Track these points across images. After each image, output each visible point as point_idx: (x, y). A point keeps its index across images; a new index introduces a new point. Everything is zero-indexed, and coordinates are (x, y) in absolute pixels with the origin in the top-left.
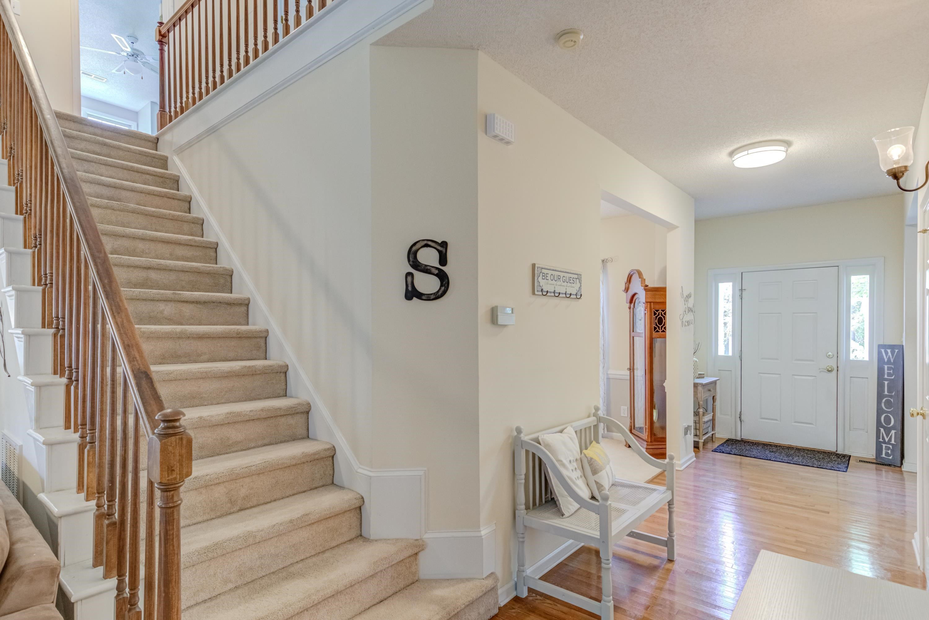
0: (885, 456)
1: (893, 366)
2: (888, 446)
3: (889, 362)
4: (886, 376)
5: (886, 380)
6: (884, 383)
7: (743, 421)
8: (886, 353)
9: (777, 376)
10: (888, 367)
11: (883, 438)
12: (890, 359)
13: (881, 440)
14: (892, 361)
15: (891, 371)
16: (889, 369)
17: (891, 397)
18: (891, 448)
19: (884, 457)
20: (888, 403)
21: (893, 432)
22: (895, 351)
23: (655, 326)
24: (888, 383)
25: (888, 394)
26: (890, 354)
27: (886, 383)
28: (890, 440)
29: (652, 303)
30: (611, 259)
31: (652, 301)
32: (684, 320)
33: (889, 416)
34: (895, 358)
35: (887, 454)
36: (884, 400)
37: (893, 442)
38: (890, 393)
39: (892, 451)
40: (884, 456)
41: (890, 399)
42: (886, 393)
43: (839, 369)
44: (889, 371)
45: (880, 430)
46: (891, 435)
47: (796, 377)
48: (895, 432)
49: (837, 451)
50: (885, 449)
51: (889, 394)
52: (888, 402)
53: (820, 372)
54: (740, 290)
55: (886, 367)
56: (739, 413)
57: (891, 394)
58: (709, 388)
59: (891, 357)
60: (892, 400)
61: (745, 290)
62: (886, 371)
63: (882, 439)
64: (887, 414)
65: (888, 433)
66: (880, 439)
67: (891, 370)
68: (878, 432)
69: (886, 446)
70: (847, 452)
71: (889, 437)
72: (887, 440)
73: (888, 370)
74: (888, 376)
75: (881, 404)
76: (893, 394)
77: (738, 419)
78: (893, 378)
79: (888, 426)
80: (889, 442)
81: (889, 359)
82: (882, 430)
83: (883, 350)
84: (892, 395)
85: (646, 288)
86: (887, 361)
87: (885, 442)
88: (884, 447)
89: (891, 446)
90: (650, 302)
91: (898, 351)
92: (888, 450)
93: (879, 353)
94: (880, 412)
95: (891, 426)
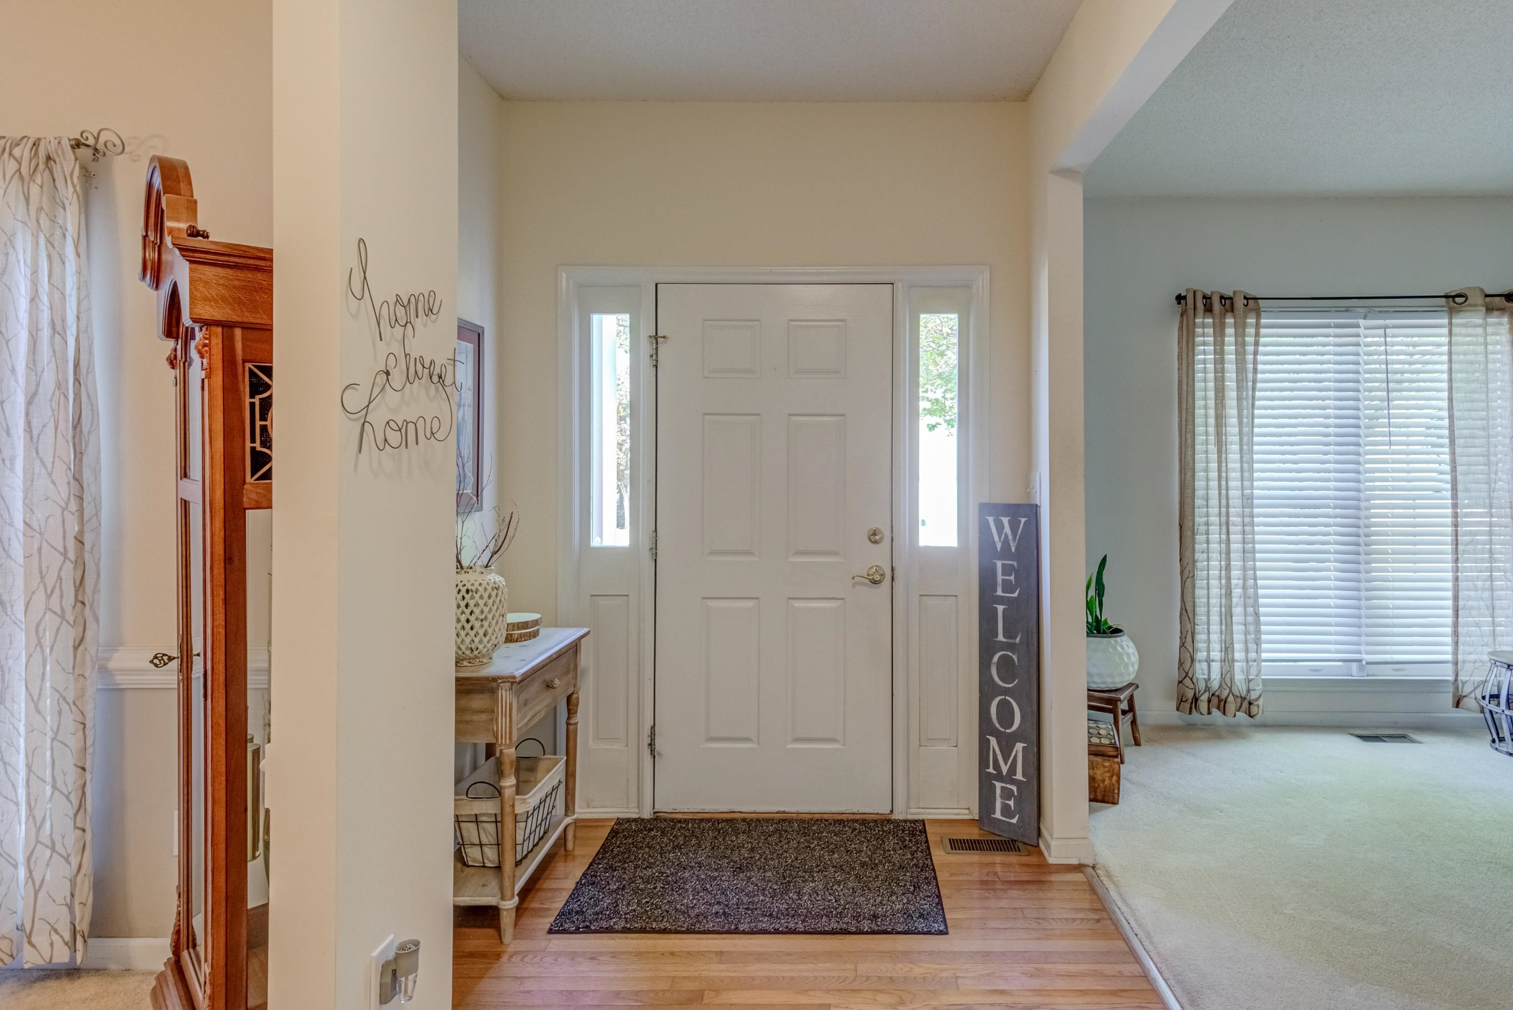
0: (1002, 815)
1: (1015, 564)
2: (1008, 786)
3: (1006, 552)
4: (999, 592)
5: (1001, 600)
6: (996, 608)
7: (660, 754)
8: (1000, 527)
9: (750, 604)
10: (1003, 565)
11: (997, 766)
12: (1009, 544)
13: (991, 770)
14: (1013, 550)
15: (1012, 578)
16: (1006, 570)
17: (1011, 647)
18: (1016, 794)
19: (998, 819)
20: (1006, 666)
21: (1019, 746)
22: (1020, 521)
23: (257, 445)
24: (1004, 609)
25: (1004, 640)
26: (1007, 529)
27: (1000, 608)
28: (1012, 770)
29: (238, 332)
30: (118, 142)
31: (235, 318)
32: (377, 417)
33: (1010, 703)
34: (1019, 540)
35: (1006, 810)
36: (996, 659)
37: (1019, 776)
38: (1010, 638)
39: (1018, 801)
40: (998, 815)
41: (1010, 654)
42: (1001, 638)
43: (895, 576)
44: (1007, 578)
45: (989, 740)
46: (1016, 756)
47: (797, 604)
48: (1024, 748)
49: (892, 811)
50: (1002, 797)
51: (1008, 641)
52: (1005, 662)
53: (854, 586)
54: (651, 337)
55: (999, 564)
56: (647, 731)
57: (1012, 641)
58: (548, 677)
59: (1010, 537)
60: (1015, 657)
61: (664, 337)
62: (1000, 577)
63: (994, 769)
64: (1003, 697)
65: (1006, 752)
66: (988, 768)
67: (1010, 575)
68: (984, 746)
69: (1002, 787)
70: (915, 813)
71: (1009, 764)
72: (1005, 769)
73: (1002, 575)
74: (1003, 592)
75: (989, 668)
76: (1018, 639)
77: (646, 751)
78: (1015, 595)
79: (1007, 731)
80: (1009, 778)
81: (1006, 543)
82: (993, 741)
83: (991, 519)
84: (1015, 644)
85: (197, 242)
86: (1002, 548)
87: (999, 777)
88: (998, 791)
89: (1014, 788)
90: (227, 326)
91: (1026, 521)
92: (1010, 800)
93: (984, 528)
94: (987, 691)
95: (1014, 732)
